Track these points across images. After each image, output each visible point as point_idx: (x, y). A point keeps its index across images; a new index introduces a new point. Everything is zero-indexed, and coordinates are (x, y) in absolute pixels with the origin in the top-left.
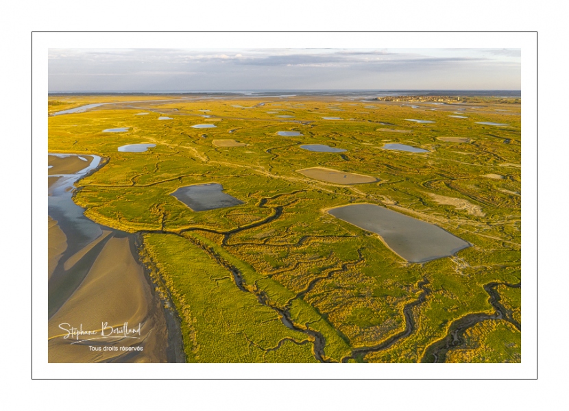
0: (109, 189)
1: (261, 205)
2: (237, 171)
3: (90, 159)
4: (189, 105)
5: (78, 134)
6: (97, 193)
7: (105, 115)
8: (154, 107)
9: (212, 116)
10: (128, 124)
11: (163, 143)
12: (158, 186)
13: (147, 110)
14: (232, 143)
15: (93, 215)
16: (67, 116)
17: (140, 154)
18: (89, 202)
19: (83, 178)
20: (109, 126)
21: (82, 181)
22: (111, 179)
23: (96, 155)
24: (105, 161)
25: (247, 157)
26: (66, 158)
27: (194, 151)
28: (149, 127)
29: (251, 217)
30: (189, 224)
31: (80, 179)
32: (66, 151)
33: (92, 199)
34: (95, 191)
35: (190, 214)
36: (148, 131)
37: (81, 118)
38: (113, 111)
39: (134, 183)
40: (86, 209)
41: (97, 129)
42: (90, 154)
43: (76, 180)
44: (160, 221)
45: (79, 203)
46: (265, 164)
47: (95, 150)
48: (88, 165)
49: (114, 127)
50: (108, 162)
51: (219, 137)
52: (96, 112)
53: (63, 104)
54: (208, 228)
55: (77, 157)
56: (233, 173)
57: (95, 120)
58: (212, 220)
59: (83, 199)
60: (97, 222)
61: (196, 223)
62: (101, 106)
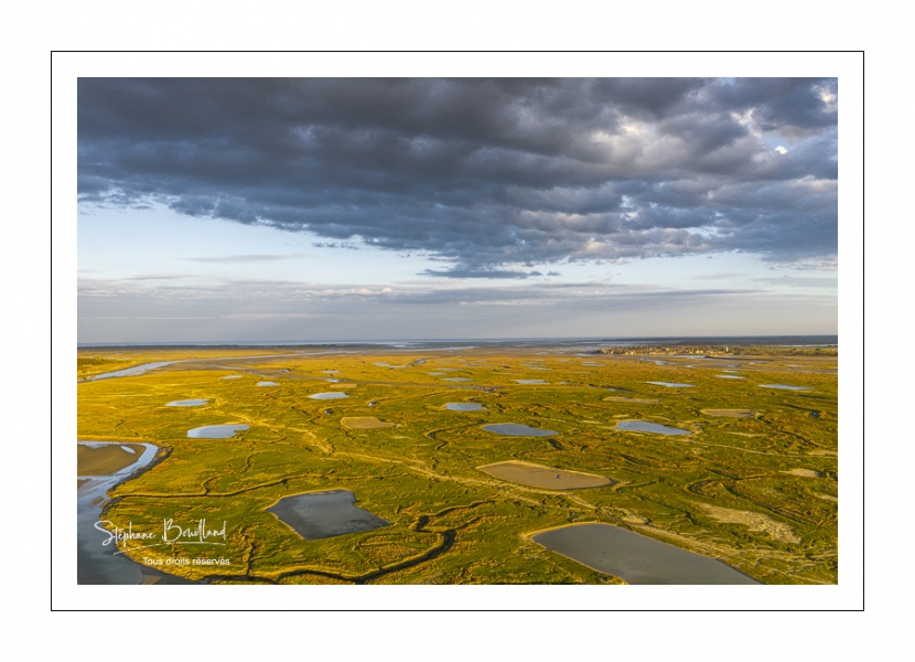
0: (165, 500)
1: (419, 529)
2: (380, 468)
3: (140, 450)
4: (307, 363)
5: (126, 410)
6: (144, 509)
7: (173, 379)
8: (252, 367)
9: (342, 380)
10: (208, 393)
11: (261, 423)
12: (247, 496)
13: (239, 371)
14: (372, 422)
16: (112, 382)
17: (223, 441)
19: (123, 482)
20: (179, 397)
21: (121, 486)
22: (170, 484)
23: (150, 443)
24: (164, 454)
25: (395, 445)
26: (102, 449)
27: (310, 436)
28: (241, 397)
29: (402, 550)
30: (295, 563)
31: (119, 484)
32: (103, 437)
34: (141, 504)
35: (298, 544)
36: (239, 405)
37: (133, 383)
38: (187, 373)
39: (208, 491)
41: (158, 402)
42: (141, 441)
43: (112, 485)
44: (246, 557)
46: (426, 457)
47: (150, 436)
48: (136, 460)
49: (186, 397)
50: (168, 455)
51: (351, 413)
52: (161, 374)
53: (111, 362)
54: (327, 570)
55: (119, 446)
56: (373, 473)
57: (156, 387)
58: (334, 556)
59: (119, 519)
60: (136, 559)
61: (306, 561)
62: (169, 366)
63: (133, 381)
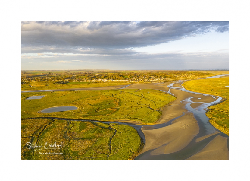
0: (223, 113)
5: (214, 87)
6: (217, 113)
15: (213, 123)
16: (211, 79)
18: (212, 116)
19: (212, 105)
21: (211, 106)
23: (220, 96)
24: (223, 100)
32: (207, 93)
33: (214, 115)
40: (210, 119)
41: (223, 85)
42: (218, 96)
45: (208, 116)
47: (220, 94)
50: (225, 100)
52: (224, 78)
53: (211, 74)
57: (223, 81)
59: (210, 115)
60: (214, 126)
62: (227, 76)
63: (216, 79)
